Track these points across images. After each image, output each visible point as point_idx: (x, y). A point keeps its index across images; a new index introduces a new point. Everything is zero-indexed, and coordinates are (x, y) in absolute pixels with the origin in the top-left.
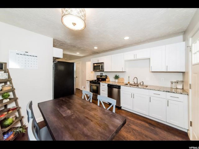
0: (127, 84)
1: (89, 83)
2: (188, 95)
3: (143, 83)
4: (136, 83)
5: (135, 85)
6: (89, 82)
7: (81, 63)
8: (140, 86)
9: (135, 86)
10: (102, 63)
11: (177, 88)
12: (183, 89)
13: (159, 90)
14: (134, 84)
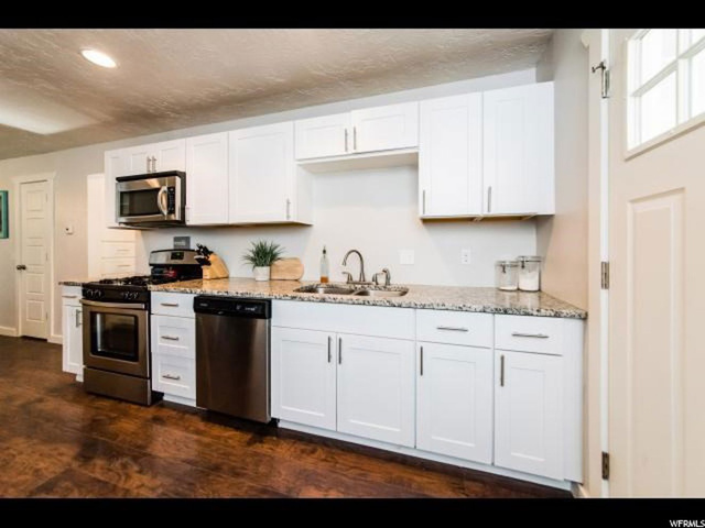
0: (311, 290)
1: (80, 296)
2: (584, 318)
3: (388, 278)
4: (356, 278)
5: (353, 287)
6: (78, 292)
7: (51, 182)
8: (372, 292)
9: (351, 292)
10: (174, 174)
11: (518, 289)
12: (540, 290)
13: (461, 309)
14: (347, 287)
